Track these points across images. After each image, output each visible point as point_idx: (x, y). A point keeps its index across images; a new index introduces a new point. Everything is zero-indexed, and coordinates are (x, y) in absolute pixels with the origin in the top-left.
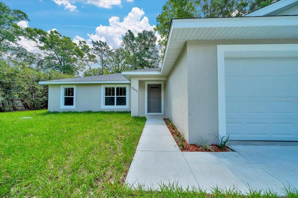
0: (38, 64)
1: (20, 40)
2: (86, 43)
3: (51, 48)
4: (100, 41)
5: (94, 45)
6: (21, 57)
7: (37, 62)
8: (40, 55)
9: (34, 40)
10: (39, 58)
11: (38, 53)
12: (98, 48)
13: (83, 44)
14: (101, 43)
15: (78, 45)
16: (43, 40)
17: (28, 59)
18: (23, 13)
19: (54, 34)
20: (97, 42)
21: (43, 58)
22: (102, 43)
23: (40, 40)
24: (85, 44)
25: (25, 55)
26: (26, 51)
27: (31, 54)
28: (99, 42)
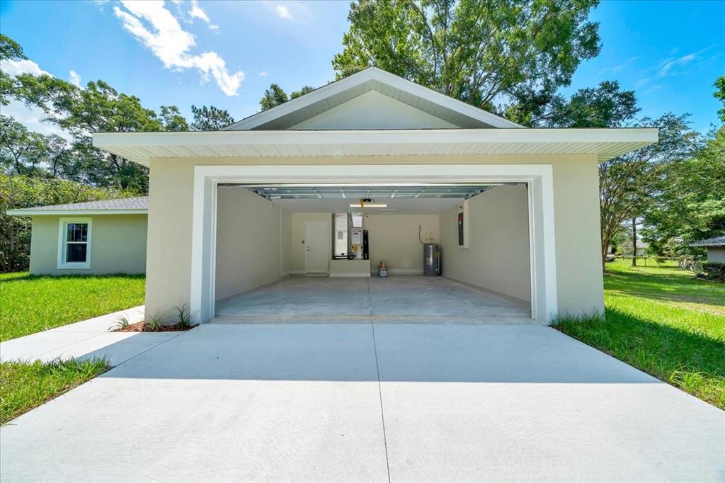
0: (56, 161)
1: (5, 104)
2: (177, 112)
3: (89, 123)
4: (212, 108)
5: (197, 115)
6: (12, 144)
7: (52, 156)
8: (60, 140)
9: (40, 105)
10: (59, 147)
11: (55, 136)
12: (207, 123)
13: (171, 114)
14: (214, 113)
15: (158, 117)
16: (64, 104)
17: (32, 148)
18: (10, 42)
19: (98, 89)
20: (205, 108)
21: (69, 147)
22: (216, 113)
23: (56, 104)
24: (175, 113)
25: (23, 138)
26: (23, 129)
27: (38, 138)
28: (209, 110)
